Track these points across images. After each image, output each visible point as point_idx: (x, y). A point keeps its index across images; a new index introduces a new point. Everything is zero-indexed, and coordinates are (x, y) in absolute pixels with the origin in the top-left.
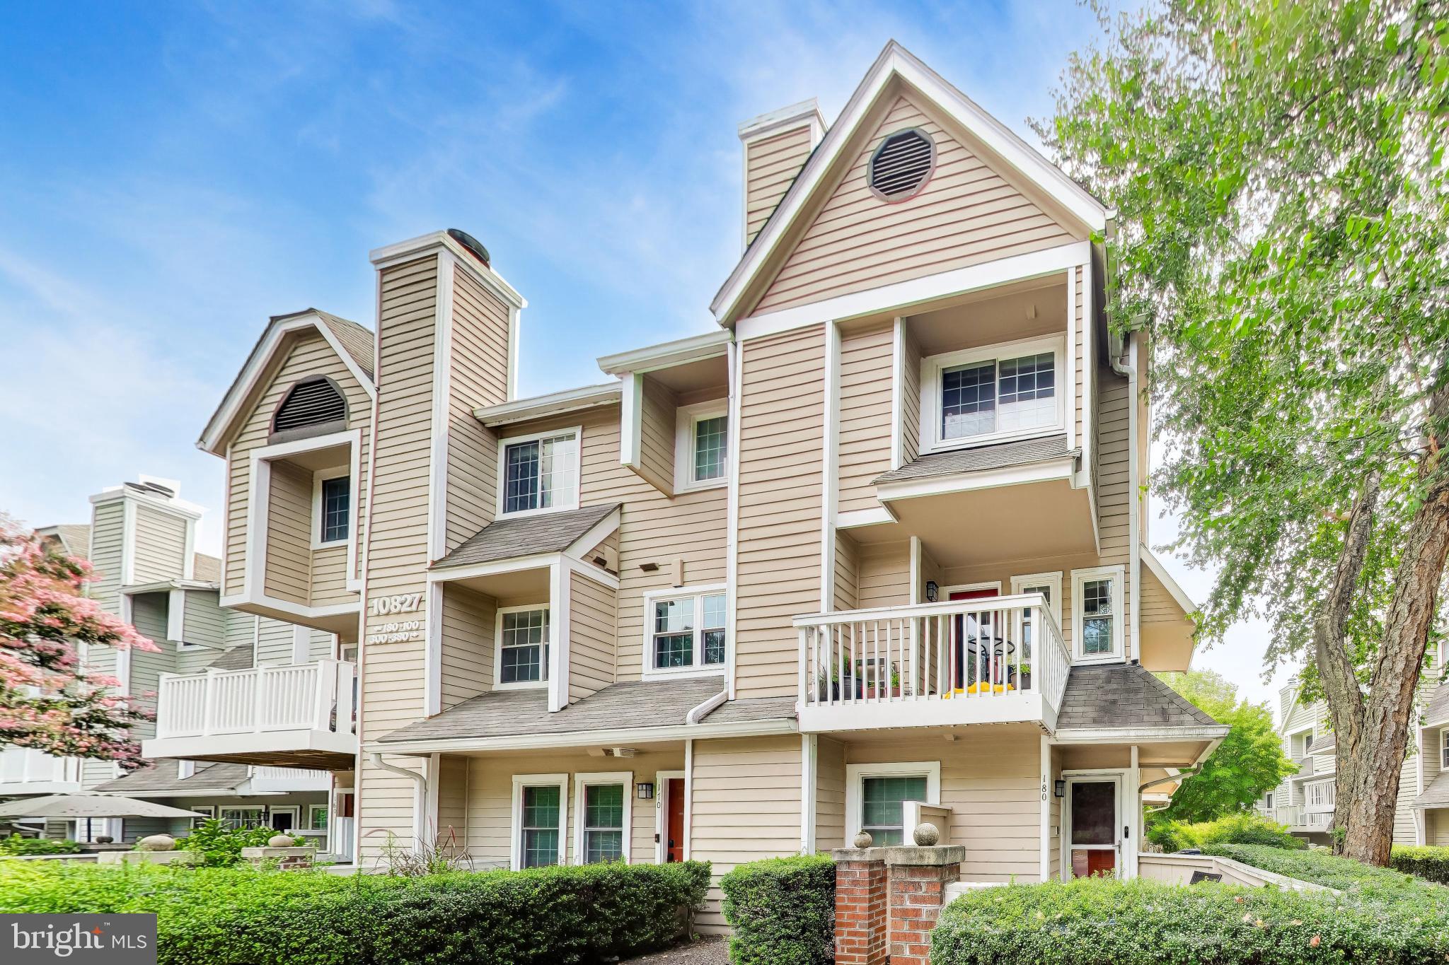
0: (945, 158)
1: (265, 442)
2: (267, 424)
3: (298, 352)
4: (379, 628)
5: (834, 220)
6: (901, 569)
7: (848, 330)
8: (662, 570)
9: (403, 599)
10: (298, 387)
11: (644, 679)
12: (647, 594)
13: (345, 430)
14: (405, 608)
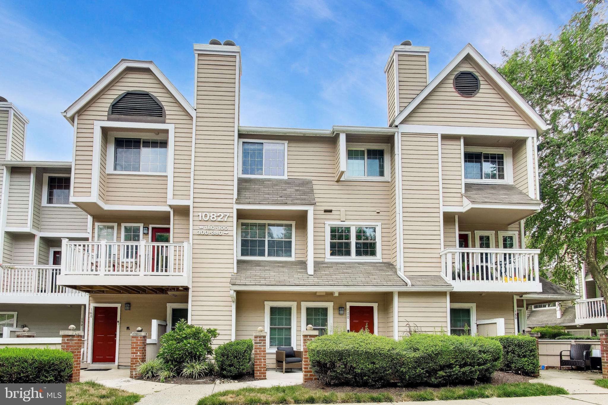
0: (484, 86)
1: (106, 118)
2: (107, 109)
3: (126, 76)
4: (202, 227)
5: (440, 96)
6: (451, 227)
7: (445, 137)
8: (333, 213)
9: (219, 214)
10: (128, 94)
11: (326, 260)
12: (327, 223)
13: (165, 123)
14: (219, 219)
